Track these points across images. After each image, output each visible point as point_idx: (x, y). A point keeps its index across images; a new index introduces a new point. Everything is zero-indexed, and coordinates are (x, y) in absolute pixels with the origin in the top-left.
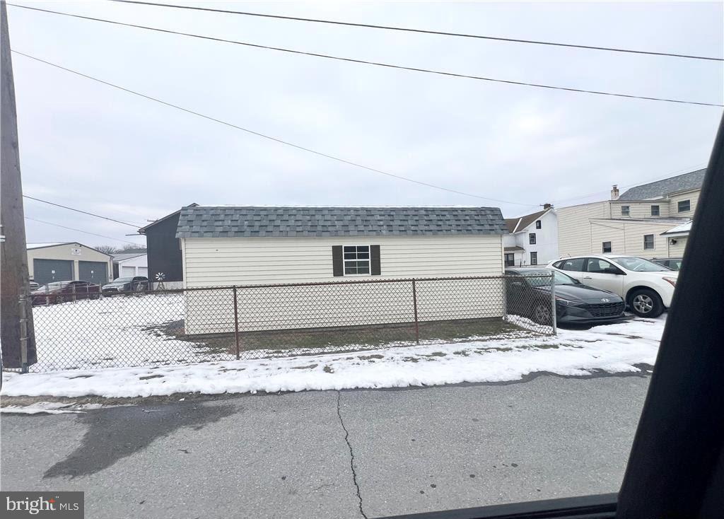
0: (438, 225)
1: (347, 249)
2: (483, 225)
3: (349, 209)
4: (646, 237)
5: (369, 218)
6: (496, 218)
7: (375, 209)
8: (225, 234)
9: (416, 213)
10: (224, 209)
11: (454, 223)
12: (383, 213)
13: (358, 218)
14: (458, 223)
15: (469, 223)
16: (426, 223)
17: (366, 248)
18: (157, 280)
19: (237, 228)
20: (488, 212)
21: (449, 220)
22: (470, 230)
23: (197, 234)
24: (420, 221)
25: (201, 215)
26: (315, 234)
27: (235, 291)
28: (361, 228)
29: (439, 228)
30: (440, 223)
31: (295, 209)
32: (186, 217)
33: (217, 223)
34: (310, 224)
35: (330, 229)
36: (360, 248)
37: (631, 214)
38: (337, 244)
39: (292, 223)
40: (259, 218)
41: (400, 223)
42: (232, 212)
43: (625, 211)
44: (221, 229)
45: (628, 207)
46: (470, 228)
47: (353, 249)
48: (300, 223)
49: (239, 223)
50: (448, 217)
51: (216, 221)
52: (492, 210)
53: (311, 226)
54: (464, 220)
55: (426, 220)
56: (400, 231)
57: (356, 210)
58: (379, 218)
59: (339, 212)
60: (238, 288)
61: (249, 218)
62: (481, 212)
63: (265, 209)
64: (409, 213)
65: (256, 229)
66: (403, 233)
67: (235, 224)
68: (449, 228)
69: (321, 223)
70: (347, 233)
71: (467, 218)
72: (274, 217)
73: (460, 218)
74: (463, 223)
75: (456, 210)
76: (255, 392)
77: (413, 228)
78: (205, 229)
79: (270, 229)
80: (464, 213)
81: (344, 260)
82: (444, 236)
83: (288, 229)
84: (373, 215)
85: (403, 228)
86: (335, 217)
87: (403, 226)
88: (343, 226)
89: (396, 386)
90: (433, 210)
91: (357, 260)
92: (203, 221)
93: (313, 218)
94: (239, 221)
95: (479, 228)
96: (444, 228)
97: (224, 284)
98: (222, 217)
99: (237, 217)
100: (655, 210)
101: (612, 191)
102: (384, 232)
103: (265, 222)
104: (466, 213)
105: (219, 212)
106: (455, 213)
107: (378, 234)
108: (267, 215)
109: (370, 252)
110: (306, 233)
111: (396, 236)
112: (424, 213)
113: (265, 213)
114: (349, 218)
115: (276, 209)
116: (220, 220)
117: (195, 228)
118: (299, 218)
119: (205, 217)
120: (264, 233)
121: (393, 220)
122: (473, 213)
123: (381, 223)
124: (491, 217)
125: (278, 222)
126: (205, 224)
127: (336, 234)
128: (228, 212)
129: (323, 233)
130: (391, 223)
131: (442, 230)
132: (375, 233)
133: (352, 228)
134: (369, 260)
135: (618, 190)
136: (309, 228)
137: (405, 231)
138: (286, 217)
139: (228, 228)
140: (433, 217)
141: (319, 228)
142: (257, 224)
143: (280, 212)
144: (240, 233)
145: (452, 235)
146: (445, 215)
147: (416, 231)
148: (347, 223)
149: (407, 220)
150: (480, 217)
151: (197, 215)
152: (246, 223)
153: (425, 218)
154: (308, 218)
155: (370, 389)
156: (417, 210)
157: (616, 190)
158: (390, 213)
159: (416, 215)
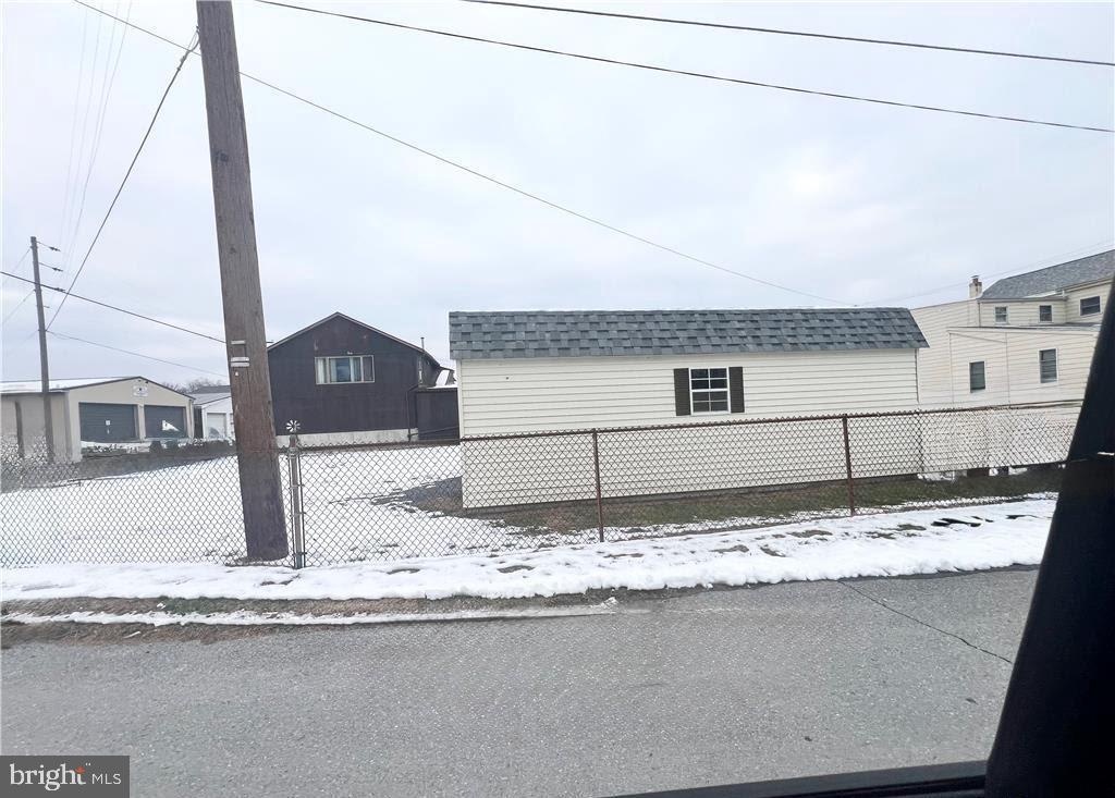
0: (825, 335)
1: (696, 373)
2: (889, 334)
3: (692, 313)
4: (1042, 353)
5: (723, 326)
6: (905, 323)
7: (730, 312)
8: (520, 352)
9: (790, 317)
10: (512, 315)
11: (847, 331)
12: (741, 318)
13: (709, 326)
14: (853, 331)
15: (867, 331)
16: (807, 332)
17: (722, 372)
18: (287, 433)
19: (536, 344)
20: (893, 315)
21: (839, 328)
22: (873, 342)
23: (480, 354)
24: (799, 330)
25: (480, 325)
26: (650, 350)
27: (595, 437)
28: (716, 341)
29: (826, 340)
30: (827, 332)
31: (614, 313)
32: (459, 328)
33: (505, 337)
34: (640, 335)
35: (672, 343)
36: (715, 372)
37: (1009, 319)
38: (681, 365)
39: (614, 334)
40: (564, 328)
41: (769, 333)
42: (525, 319)
43: (1001, 314)
44: (513, 345)
45: (1005, 309)
46: (871, 339)
47: (703, 373)
48: (625, 335)
49: (537, 336)
50: (838, 323)
51: (503, 333)
52: (898, 311)
53: (643, 339)
54: (862, 327)
55: (807, 328)
56: (774, 344)
57: (703, 314)
58: (738, 325)
59: (678, 318)
60: (601, 432)
61: (550, 327)
62: (881, 314)
63: (571, 314)
64: (779, 317)
65: (565, 344)
66: (778, 347)
67: (530, 337)
68: (841, 339)
69: (656, 334)
70: (697, 350)
71: (865, 323)
72: (587, 326)
73: (854, 323)
74: (860, 331)
75: (845, 312)
76: (711, 586)
77: (789, 340)
78: (491, 346)
79: (584, 344)
80: (858, 316)
81: (692, 391)
82: (836, 352)
83: (611, 344)
84: (728, 322)
85: (775, 341)
86: (675, 325)
87: (775, 336)
88: (689, 338)
89: (919, 572)
90: (814, 313)
91: (710, 390)
92: (485, 333)
93: (642, 328)
94: (537, 333)
95: (885, 338)
96: (835, 339)
97: (582, 427)
98: (511, 327)
99: (532, 326)
100: (1046, 313)
101: (970, 285)
102: (751, 347)
103: (575, 335)
104: (862, 316)
105: (505, 320)
106: (845, 317)
107: (741, 348)
108: (576, 323)
109: (728, 378)
110: (637, 350)
111: (768, 353)
112: (802, 317)
113: (571, 320)
114: (694, 326)
115: (587, 314)
116: (510, 332)
117: (476, 345)
118: (622, 326)
119: (485, 327)
120: (578, 352)
121: (759, 329)
122: (871, 316)
123: (743, 333)
124: (898, 322)
125: (594, 335)
126: (488, 337)
127: (681, 351)
128: (517, 320)
129: (663, 350)
130: (758, 333)
131: (832, 343)
132: (737, 348)
133: (702, 341)
134: (728, 389)
135: (980, 284)
136: (641, 343)
137: (780, 344)
138: (604, 326)
139: (523, 345)
140: (816, 323)
141: (656, 342)
142: (563, 336)
143: (593, 318)
144: (542, 352)
145: (847, 351)
146: (832, 320)
147: (796, 344)
148: (693, 334)
149: (779, 329)
150: (882, 323)
151: (474, 325)
152: (548, 335)
153: (804, 324)
154: (636, 326)
155: (881, 577)
156: (790, 312)
157: (977, 283)
158: (752, 317)
159: (791, 321)
